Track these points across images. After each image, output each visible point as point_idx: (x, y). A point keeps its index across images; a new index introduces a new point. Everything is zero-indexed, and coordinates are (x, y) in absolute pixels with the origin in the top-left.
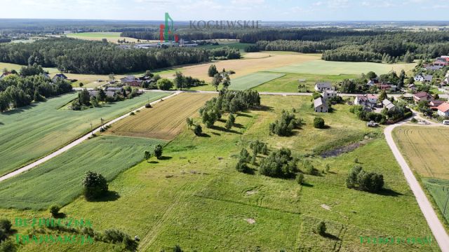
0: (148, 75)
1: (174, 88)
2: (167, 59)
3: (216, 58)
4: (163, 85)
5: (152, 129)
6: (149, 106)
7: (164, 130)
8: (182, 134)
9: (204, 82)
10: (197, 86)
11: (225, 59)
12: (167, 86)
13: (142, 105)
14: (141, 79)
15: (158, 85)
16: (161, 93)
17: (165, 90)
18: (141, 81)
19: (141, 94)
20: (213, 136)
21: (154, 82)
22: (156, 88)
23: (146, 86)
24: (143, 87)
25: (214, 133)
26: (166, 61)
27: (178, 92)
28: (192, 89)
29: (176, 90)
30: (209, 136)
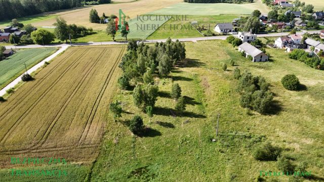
0: (15, 25)
1: (56, 41)
2: (36, 5)
3: (88, 3)
4: (41, 38)
5: (46, 135)
6: (28, 78)
7: (72, 134)
8: (108, 137)
9: (91, 30)
10: (85, 36)
11: (96, 4)
12: (46, 39)
13: (14, 77)
14: (7, 30)
15: (32, 38)
16: (41, 51)
17: (45, 44)
18: (7, 34)
19: (10, 54)
20: (163, 130)
21: (25, 33)
22: (31, 43)
23: (16, 41)
24: (12, 42)
25: (161, 124)
26: (35, 7)
27: (64, 47)
28: (80, 40)
29: (59, 43)
30: (159, 134)
